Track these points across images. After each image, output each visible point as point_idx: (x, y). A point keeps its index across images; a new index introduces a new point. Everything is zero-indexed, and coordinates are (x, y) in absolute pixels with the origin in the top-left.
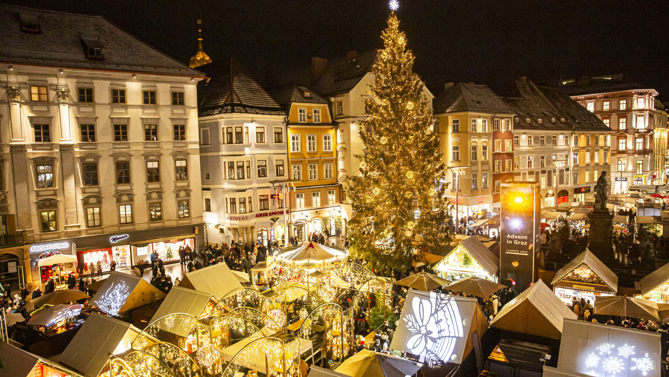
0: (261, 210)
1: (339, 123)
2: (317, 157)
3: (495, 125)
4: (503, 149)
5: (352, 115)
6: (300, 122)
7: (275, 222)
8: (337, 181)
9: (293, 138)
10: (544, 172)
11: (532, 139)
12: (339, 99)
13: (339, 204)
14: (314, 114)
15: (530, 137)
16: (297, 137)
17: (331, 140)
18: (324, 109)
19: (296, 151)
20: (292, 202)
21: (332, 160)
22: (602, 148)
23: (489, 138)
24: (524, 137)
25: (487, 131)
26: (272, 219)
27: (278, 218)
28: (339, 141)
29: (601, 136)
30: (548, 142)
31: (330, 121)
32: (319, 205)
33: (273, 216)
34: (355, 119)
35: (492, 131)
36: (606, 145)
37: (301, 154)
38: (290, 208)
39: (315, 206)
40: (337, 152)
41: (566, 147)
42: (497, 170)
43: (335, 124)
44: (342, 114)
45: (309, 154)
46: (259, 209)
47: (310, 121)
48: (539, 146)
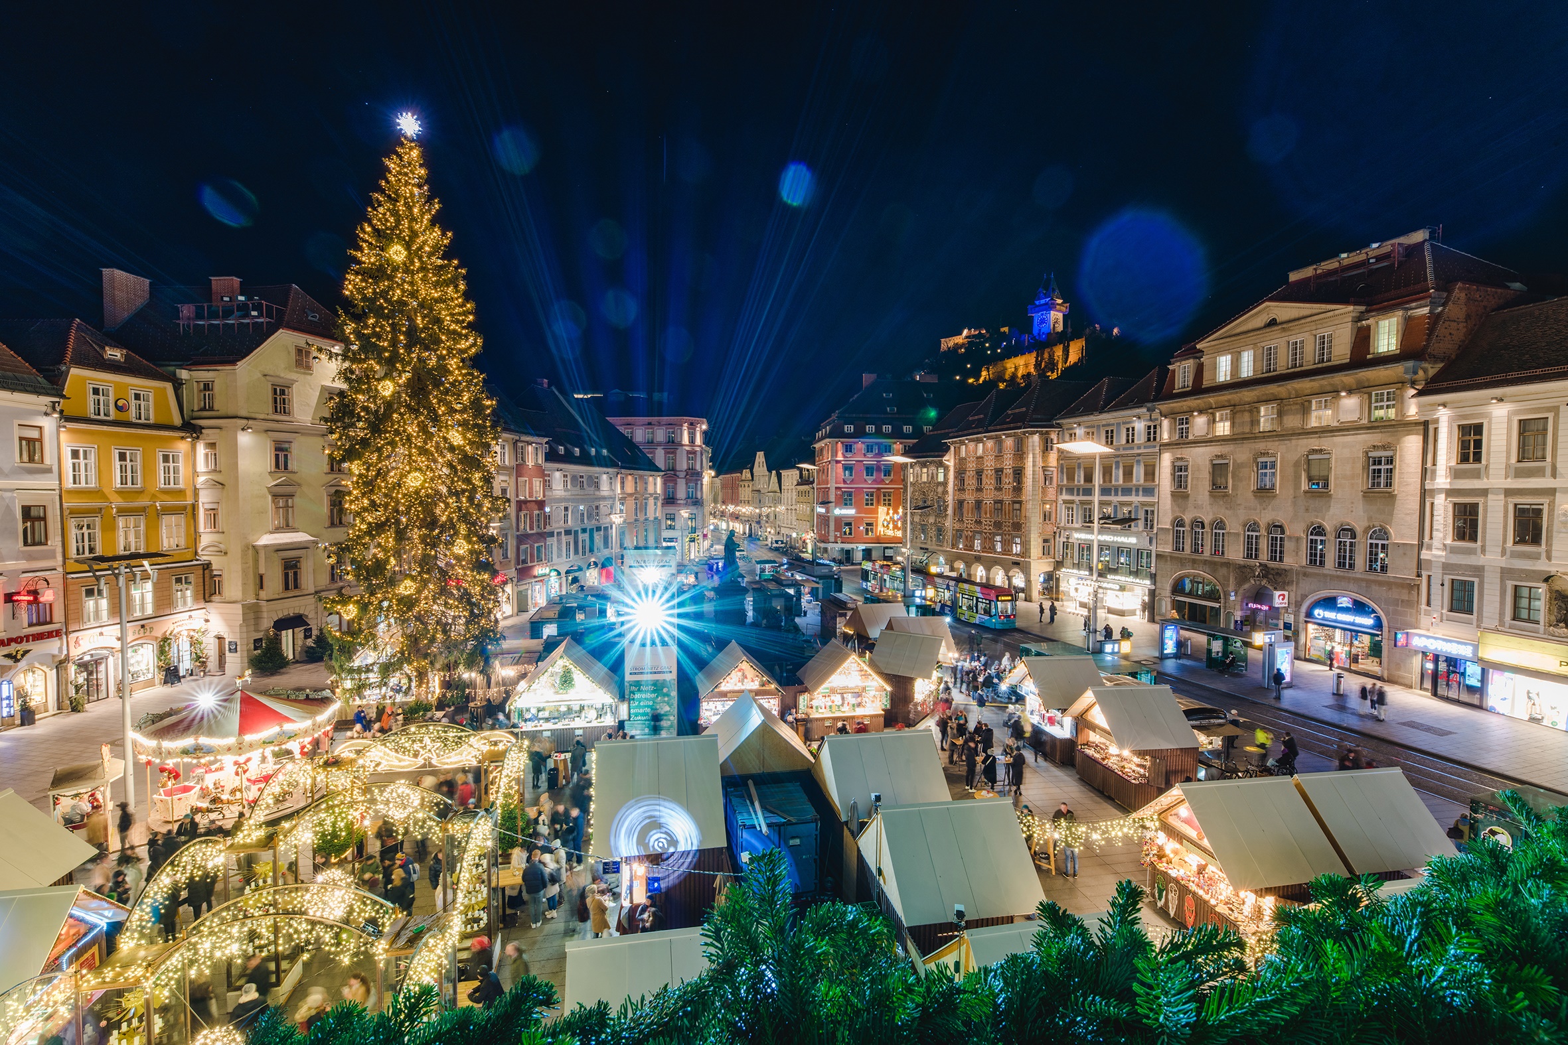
0: (31, 625)
1: (202, 428)
2: (143, 502)
3: (518, 453)
4: (531, 495)
5: (243, 413)
6: (93, 416)
7: (17, 661)
8: (196, 553)
9: (75, 454)
10: (584, 531)
11: (569, 479)
12: (204, 375)
13: (202, 605)
14: (133, 402)
15: (565, 476)
16: (85, 452)
17: (181, 465)
18: (161, 394)
19: (83, 484)
20: (71, 607)
21: (185, 508)
22: (651, 495)
23: (510, 475)
24: (558, 475)
25: (507, 463)
26: (8, 656)
27: (26, 652)
28: (201, 466)
29: (651, 479)
30: (589, 486)
31: (177, 421)
32: (149, 610)
33: (13, 648)
34: (251, 422)
35: (514, 463)
36: (655, 493)
37: (97, 493)
38: (66, 624)
39: (138, 614)
40: (196, 492)
41: (611, 493)
42: (522, 526)
43: (190, 428)
44: (211, 409)
45: (119, 492)
46: (26, 624)
47: (122, 417)
48: (577, 491)
